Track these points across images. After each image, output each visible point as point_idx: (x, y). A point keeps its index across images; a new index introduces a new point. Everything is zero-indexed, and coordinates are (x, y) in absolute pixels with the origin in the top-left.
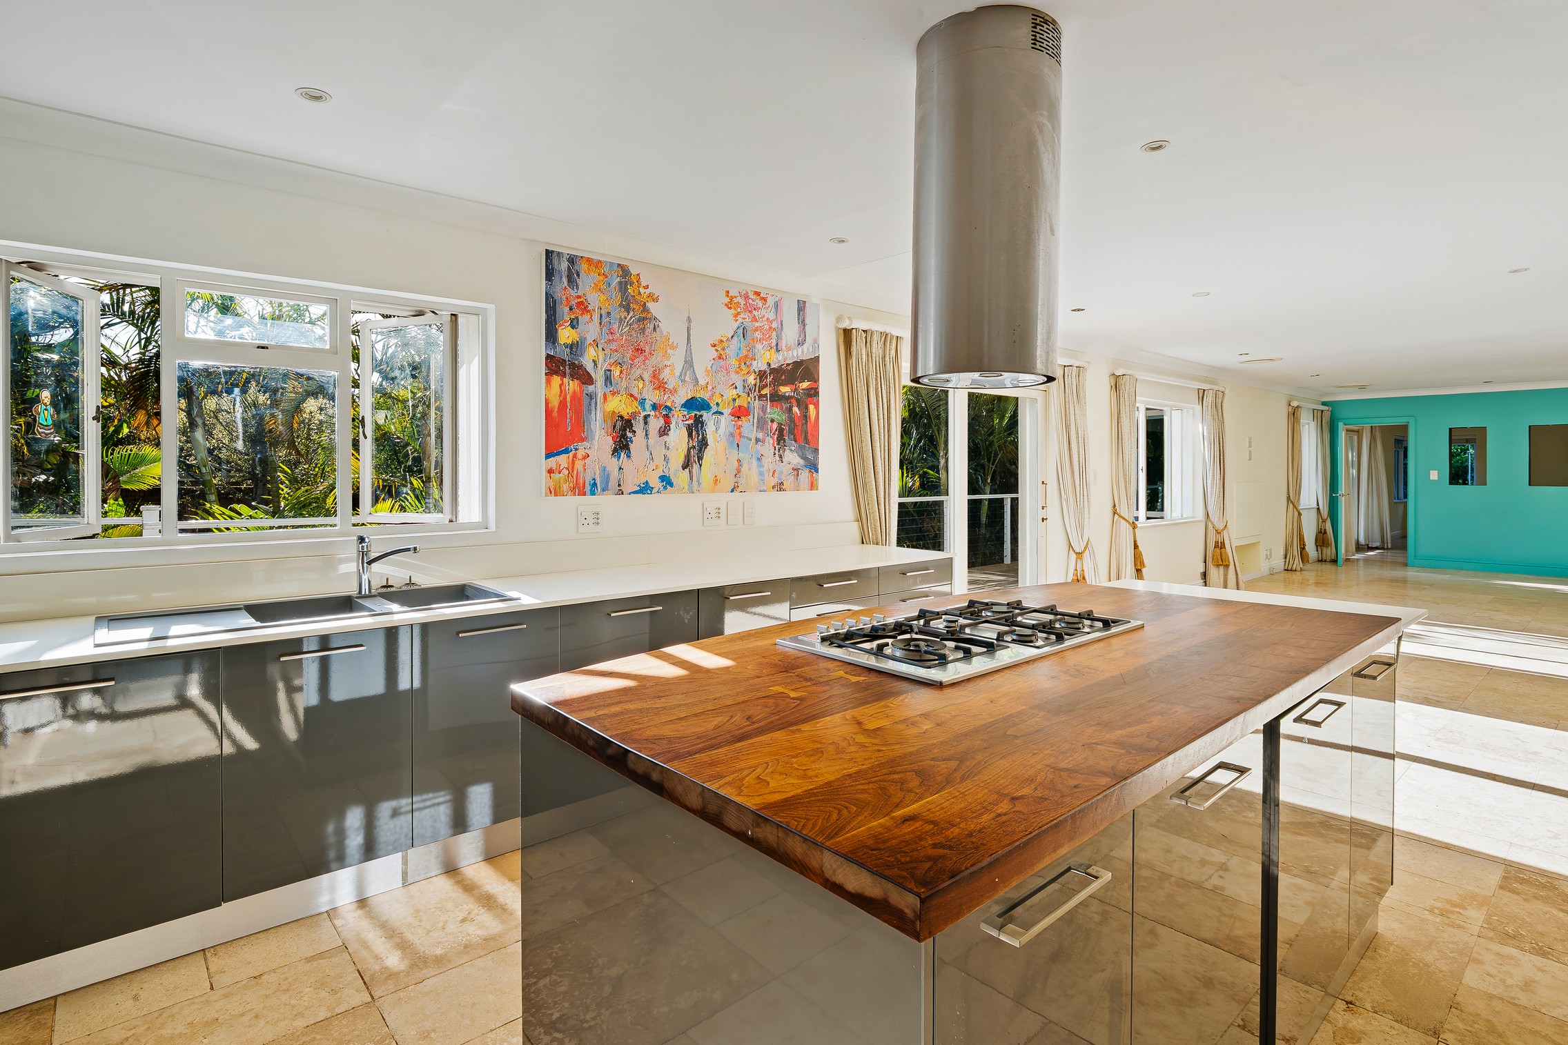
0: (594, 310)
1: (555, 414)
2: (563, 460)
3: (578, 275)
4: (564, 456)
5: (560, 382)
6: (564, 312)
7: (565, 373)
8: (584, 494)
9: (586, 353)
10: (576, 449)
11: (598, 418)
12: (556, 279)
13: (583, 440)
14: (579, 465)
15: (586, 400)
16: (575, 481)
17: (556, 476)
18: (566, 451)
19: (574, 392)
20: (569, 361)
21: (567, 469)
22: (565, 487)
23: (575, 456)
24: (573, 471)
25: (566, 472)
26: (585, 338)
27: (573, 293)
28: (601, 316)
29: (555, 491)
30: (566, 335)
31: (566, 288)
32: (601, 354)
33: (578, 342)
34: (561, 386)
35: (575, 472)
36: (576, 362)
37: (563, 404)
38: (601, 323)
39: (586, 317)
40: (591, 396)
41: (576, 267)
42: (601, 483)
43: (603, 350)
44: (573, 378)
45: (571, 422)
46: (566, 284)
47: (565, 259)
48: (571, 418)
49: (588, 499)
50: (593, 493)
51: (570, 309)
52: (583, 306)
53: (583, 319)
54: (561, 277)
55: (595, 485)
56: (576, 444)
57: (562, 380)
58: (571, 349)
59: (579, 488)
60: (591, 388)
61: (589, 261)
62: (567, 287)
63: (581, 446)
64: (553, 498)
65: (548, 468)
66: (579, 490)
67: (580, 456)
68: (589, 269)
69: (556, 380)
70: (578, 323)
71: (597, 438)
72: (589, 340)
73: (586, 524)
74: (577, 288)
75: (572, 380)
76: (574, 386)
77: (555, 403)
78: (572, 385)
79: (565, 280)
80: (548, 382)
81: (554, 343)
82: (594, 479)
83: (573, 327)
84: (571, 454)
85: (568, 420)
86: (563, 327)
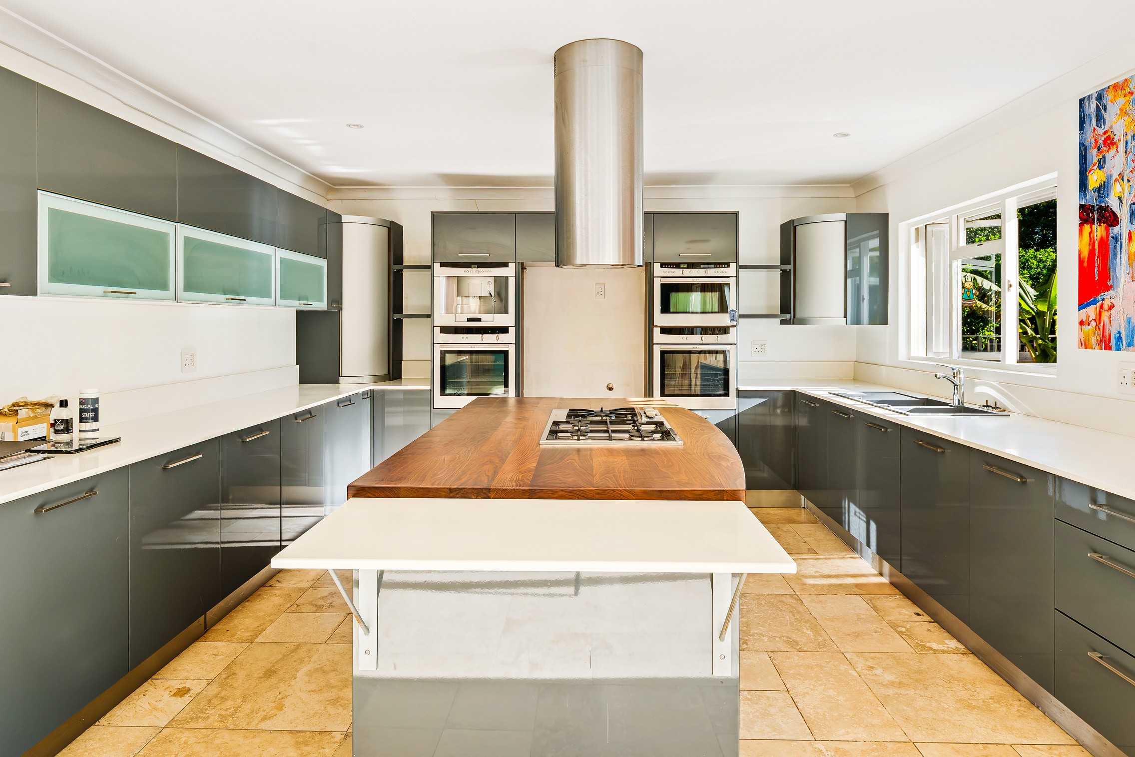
0: (1119, 140)
1: (1085, 264)
2: (1091, 311)
3: (1105, 109)
4: (1093, 307)
5: (1090, 230)
6: (1093, 156)
7: (1093, 219)
8: (1110, 349)
9: (1112, 191)
10: (1103, 300)
11: (1123, 262)
12: (1086, 125)
13: (1108, 288)
14: (1105, 316)
15: (1111, 242)
16: (1101, 333)
17: (1086, 328)
18: (1094, 303)
19: (1102, 238)
20: (1097, 205)
21: (1095, 320)
22: (1093, 340)
23: (1101, 307)
24: (1100, 323)
25: (1093, 324)
26: (1111, 176)
27: (1100, 131)
28: (1127, 143)
29: (1085, 344)
30: (1095, 179)
31: (1094, 129)
32: (1126, 185)
33: (1104, 182)
34: (1091, 233)
35: (1102, 324)
36: (1103, 205)
37: (1092, 252)
38: (1126, 152)
39: (1113, 151)
40: (1116, 239)
41: (1104, 101)
42: (1127, 336)
43: (1129, 181)
44: (1100, 223)
45: (1098, 271)
46: (1095, 125)
47: (1094, 100)
48: (1098, 267)
49: (1113, 353)
50: (1118, 349)
51: (1099, 150)
52: (1110, 142)
53: (1108, 156)
54: (1091, 120)
55: (1119, 339)
56: (1102, 294)
57: (1091, 227)
58: (1099, 193)
59: (1105, 342)
60: (1116, 230)
61: (1115, 87)
62: (1096, 127)
63: (1107, 295)
64: (1083, 350)
65: (1080, 320)
66: (1106, 344)
67: (1106, 307)
68: (1115, 96)
69: (1087, 227)
70: (1105, 161)
71: (1121, 285)
72: (1115, 176)
73: (1124, 383)
74: (1104, 125)
75: (1100, 225)
76: (1101, 231)
77: (1086, 254)
78: (1099, 230)
79: (1094, 121)
80: (1081, 231)
81: (1085, 192)
82: (1119, 332)
83: (1101, 167)
84: (1098, 305)
85: (1096, 269)
86: (1092, 172)
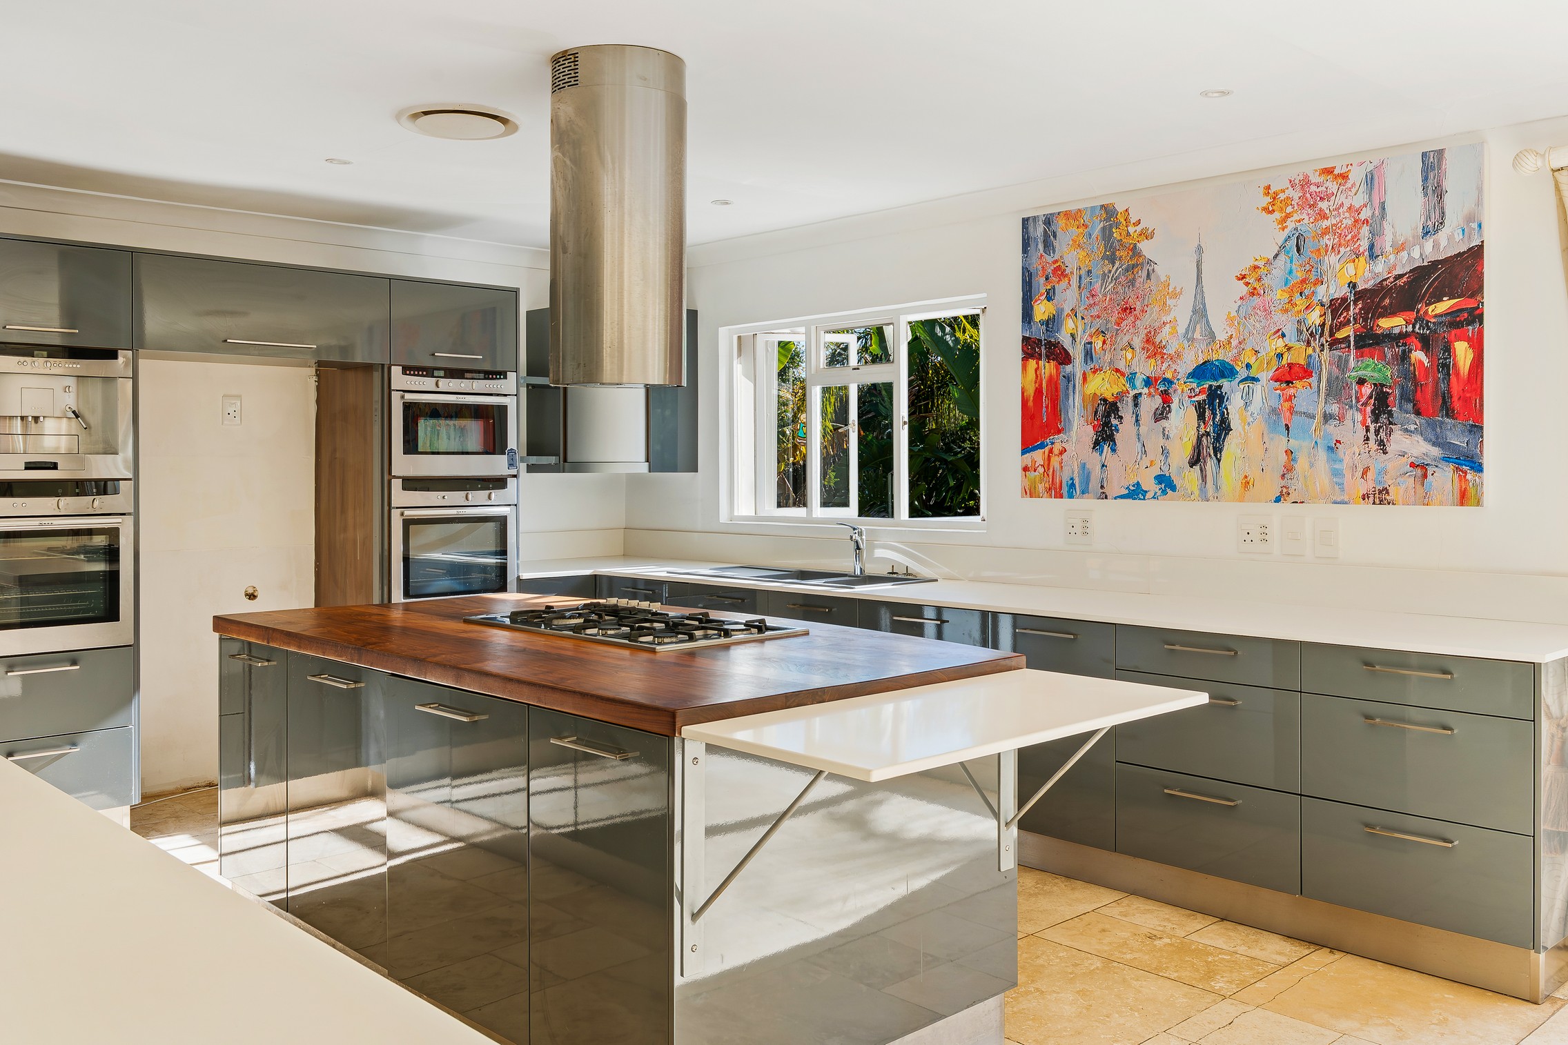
0: (1072, 273)
1: (1031, 404)
2: (1038, 456)
3: (1055, 236)
4: (1040, 451)
5: (1036, 366)
6: (1041, 285)
7: (1040, 355)
8: (1061, 497)
9: (1064, 327)
10: (1053, 443)
11: (1076, 404)
12: (1031, 249)
13: (1059, 431)
14: (1055, 461)
15: (1062, 382)
16: (1051, 480)
17: (1031, 474)
18: (1042, 446)
19: (1051, 376)
20: (1045, 340)
21: (1043, 466)
22: (1041, 487)
23: (1051, 451)
24: (1049, 469)
25: (1041, 470)
26: (1062, 310)
27: (1049, 259)
28: (1080, 278)
29: (1030, 492)
30: (1042, 310)
31: (1042, 256)
32: (1080, 323)
33: (1054, 316)
34: (1036, 370)
35: (1051, 470)
36: (1053, 340)
37: (1038, 391)
38: (1079, 287)
39: (1064, 283)
40: (1068, 378)
41: (1053, 227)
42: (1081, 483)
43: (1083, 318)
44: (1049, 359)
45: (1047, 411)
46: (1042, 251)
47: (1041, 223)
48: (1047, 407)
49: (1065, 501)
50: (1071, 496)
51: (1046, 279)
52: (1060, 272)
53: (1059, 288)
54: (1037, 245)
55: (1073, 485)
56: (1052, 437)
57: (1037, 363)
58: (1047, 326)
59: (1055, 489)
60: (1068, 368)
61: (1067, 214)
62: (1044, 254)
63: (1058, 438)
64: (1028, 500)
65: (1024, 466)
66: (1056, 491)
67: (1056, 451)
68: (1066, 224)
69: (1032, 364)
70: (1054, 293)
71: (1075, 429)
72: (1067, 311)
73: (1073, 533)
74: (1054, 253)
75: (1048, 362)
76: (1050, 368)
77: (1031, 391)
78: (1048, 368)
79: (1041, 247)
80: (1024, 368)
81: (1029, 323)
82: (1072, 479)
83: (1049, 299)
84: (1047, 449)
85: (1044, 409)
86: (1039, 302)
